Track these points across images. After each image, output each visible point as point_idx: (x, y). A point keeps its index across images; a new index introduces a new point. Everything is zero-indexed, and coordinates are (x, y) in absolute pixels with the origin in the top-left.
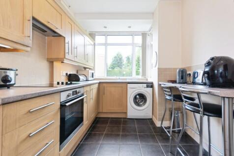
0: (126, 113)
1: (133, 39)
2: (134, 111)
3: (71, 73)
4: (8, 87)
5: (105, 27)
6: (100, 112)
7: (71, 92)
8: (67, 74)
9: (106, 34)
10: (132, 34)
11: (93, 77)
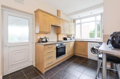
0: (87, 56)
1: (96, 18)
2: (91, 56)
3: (65, 37)
4: (47, 42)
5: (79, 16)
6: (75, 53)
7: (60, 44)
8: (63, 38)
9: (80, 19)
10: (95, 15)
11: (74, 38)
